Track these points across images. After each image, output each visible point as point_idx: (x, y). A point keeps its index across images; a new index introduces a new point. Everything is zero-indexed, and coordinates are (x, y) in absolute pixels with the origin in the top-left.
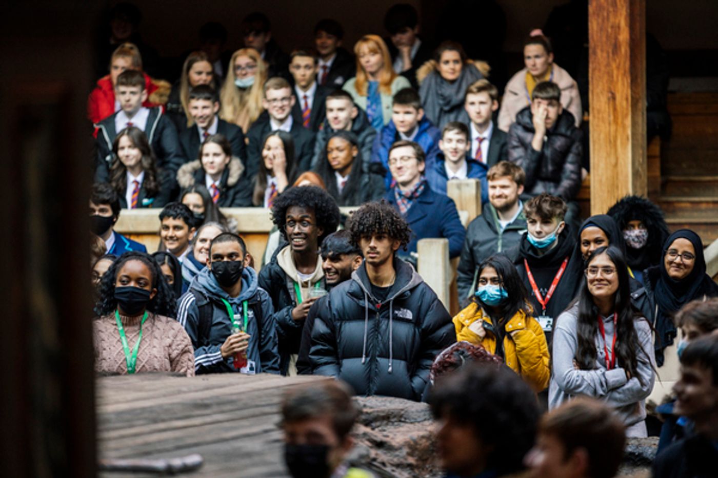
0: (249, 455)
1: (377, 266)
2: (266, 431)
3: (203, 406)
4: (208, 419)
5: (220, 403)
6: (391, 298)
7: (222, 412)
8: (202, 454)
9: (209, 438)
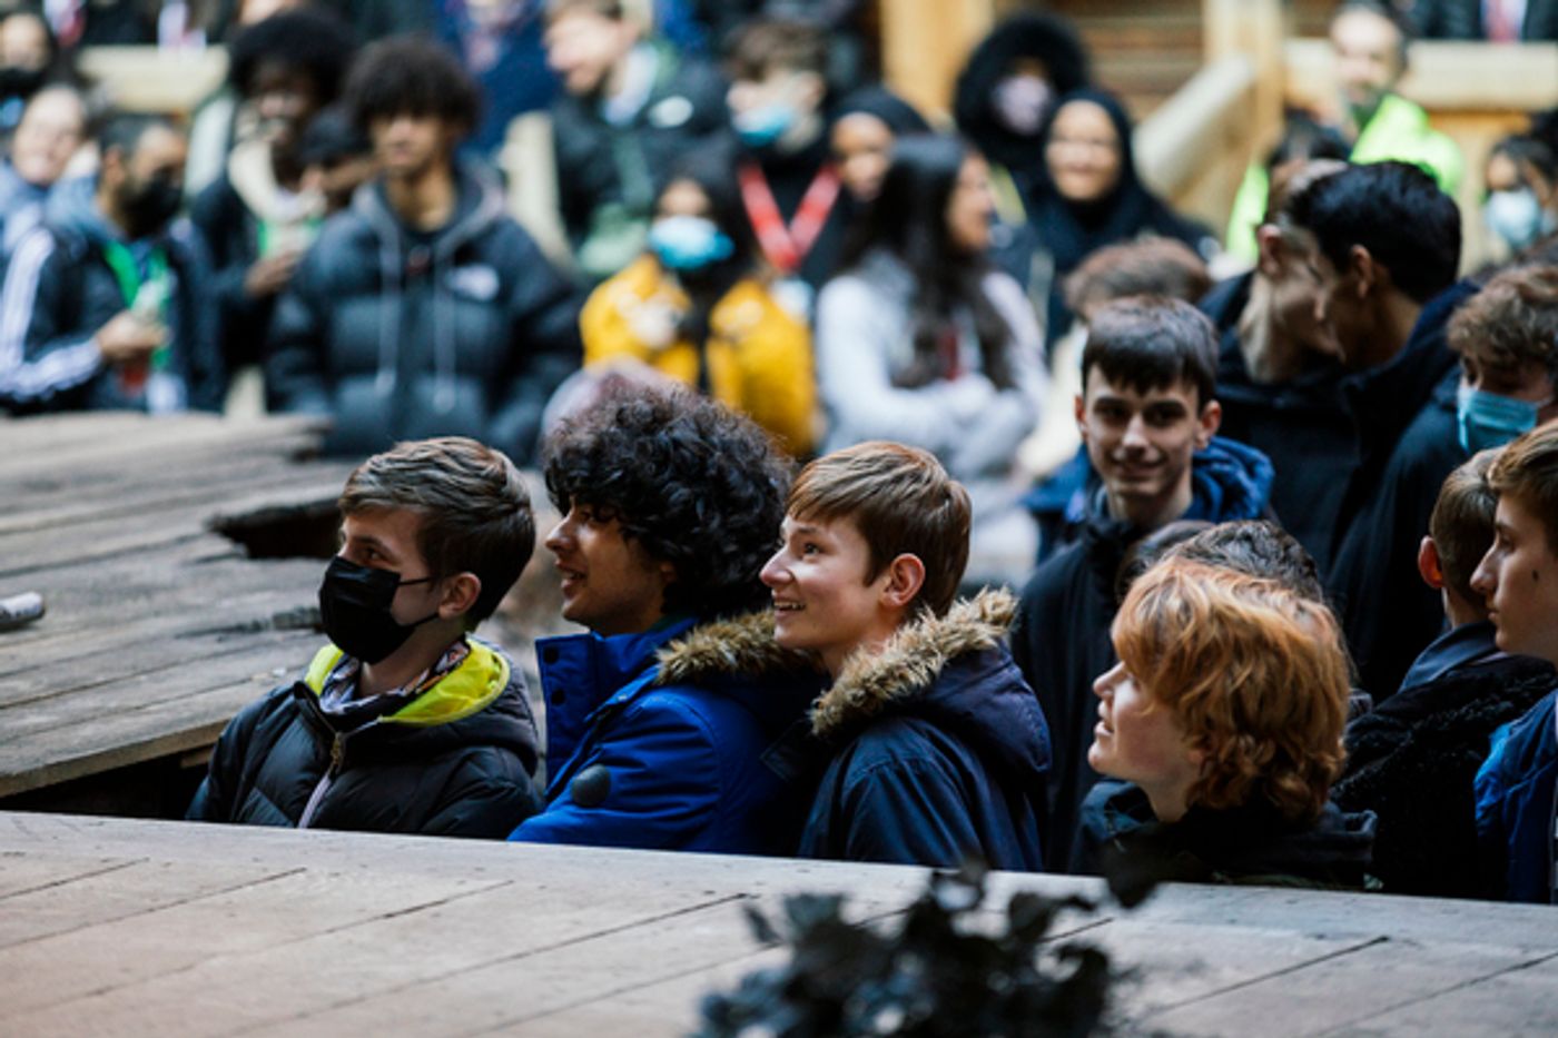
0: (147, 591)
1: (414, 177)
2: (183, 540)
3: (44, 486)
4: (56, 514)
5: (82, 481)
6: (446, 245)
7: (88, 498)
8: (41, 591)
9: (58, 555)
